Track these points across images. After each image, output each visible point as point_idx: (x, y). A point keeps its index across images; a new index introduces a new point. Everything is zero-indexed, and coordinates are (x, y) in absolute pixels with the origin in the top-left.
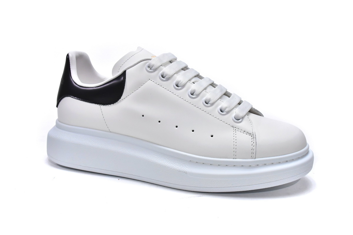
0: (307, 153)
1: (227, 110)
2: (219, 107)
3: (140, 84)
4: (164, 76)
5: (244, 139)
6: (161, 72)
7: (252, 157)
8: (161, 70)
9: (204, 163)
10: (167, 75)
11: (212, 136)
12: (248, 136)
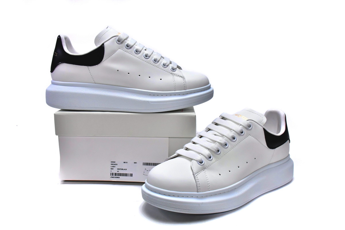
0: (209, 87)
1: (167, 64)
2: (162, 64)
3: (114, 51)
4: (128, 46)
5: (179, 80)
6: (126, 44)
7: (184, 89)
8: (126, 42)
9: (158, 95)
10: (130, 45)
11: (161, 79)
12: (181, 78)
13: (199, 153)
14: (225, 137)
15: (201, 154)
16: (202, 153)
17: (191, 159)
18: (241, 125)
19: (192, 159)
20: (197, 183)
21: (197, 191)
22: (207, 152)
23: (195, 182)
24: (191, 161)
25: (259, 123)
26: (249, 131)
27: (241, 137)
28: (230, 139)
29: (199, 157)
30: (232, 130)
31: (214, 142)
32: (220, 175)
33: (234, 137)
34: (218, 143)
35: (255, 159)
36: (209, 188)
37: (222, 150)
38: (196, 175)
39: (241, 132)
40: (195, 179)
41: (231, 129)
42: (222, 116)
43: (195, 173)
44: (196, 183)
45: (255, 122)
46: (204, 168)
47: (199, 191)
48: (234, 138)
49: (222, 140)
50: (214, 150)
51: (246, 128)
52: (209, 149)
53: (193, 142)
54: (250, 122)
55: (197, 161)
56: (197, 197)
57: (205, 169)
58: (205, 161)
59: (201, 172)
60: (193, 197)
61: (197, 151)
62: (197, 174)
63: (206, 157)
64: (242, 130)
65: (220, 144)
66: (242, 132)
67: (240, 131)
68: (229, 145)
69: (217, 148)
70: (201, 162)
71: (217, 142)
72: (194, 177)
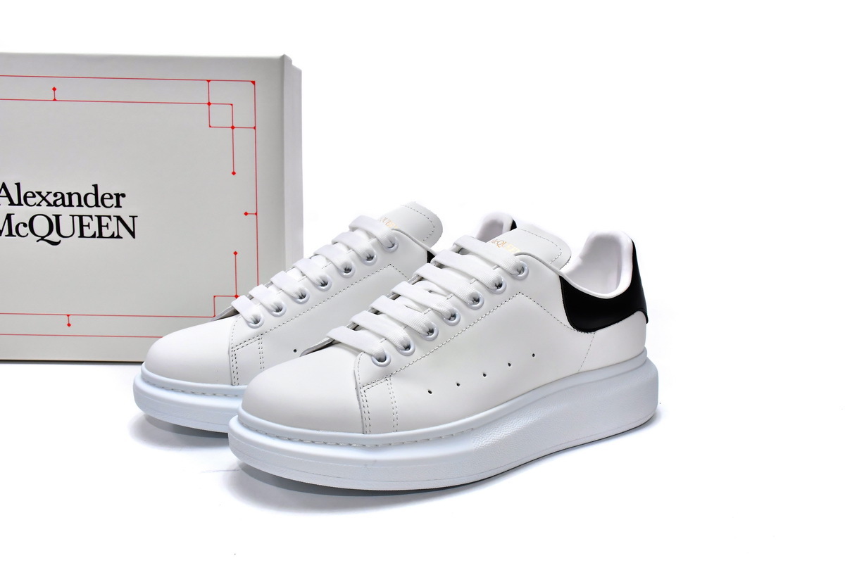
13: (381, 336)
14: (454, 297)
15: (383, 339)
16: (387, 335)
17: (357, 351)
18: (498, 266)
19: (360, 351)
20: (363, 409)
21: (361, 430)
22: (400, 335)
23: (358, 406)
24: (357, 355)
25: (549, 263)
26: (518, 283)
27: (497, 297)
28: (465, 303)
29: (378, 346)
30: (474, 279)
31: (424, 307)
32: (430, 392)
33: (474, 296)
34: (431, 312)
35: (534, 355)
36: (395, 423)
37: (442, 328)
38: (362, 390)
39: (498, 284)
40: (359, 400)
41: (470, 277)
42: (457, 245)
43: (359, 386)
44: (361, 411)
45: (537, 259)
46: (388, 375)
47: (367, 429)
48: (476, 300)
49: (445, 305)
50: (420, 330)
51: (511, 275)
52: (406, 326)
53: (373, 309)
54: (522, 260)
55: (371, 355)
56: (363, 446)
57: (391, 378)
58: (394, 357)
59: (378, 382)
60: (350, 445)
61: (378, 331)
62: (365, 388)
63: (396, 347)
64: (499, 279)
65: (436, 314)
66: (500, 286)
67: (493, 281)
68: (462, 319)
69: (428, 325)
70: (383, 357)
71: (429, 309)
72: (358, 395)
